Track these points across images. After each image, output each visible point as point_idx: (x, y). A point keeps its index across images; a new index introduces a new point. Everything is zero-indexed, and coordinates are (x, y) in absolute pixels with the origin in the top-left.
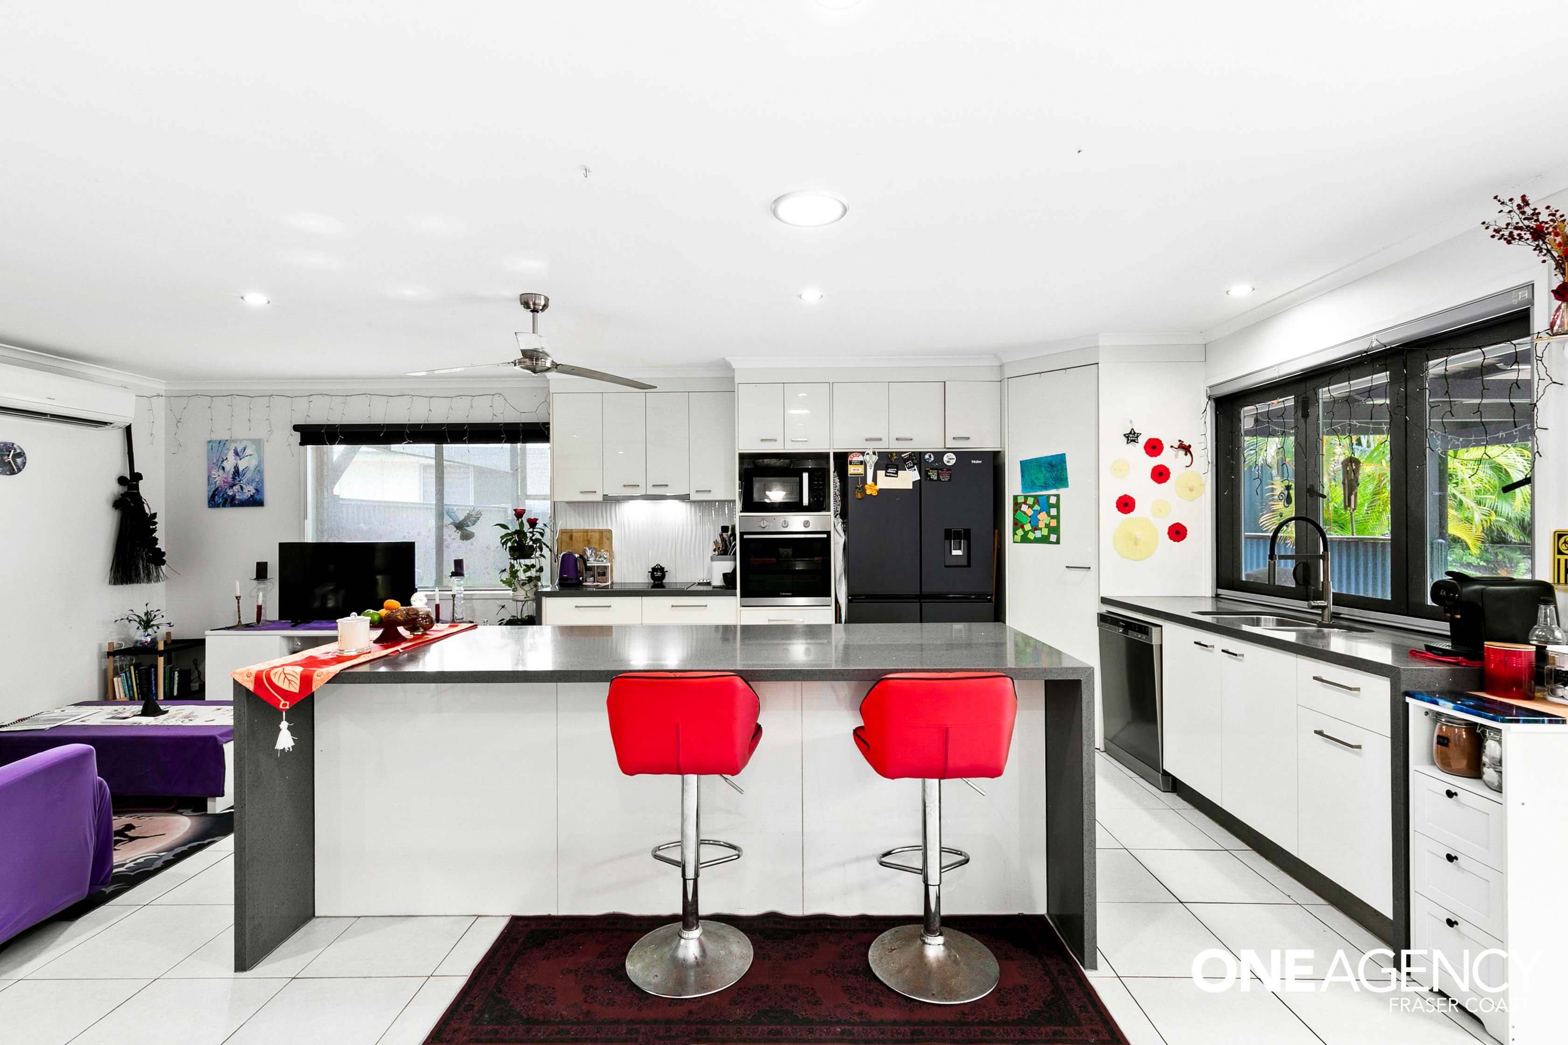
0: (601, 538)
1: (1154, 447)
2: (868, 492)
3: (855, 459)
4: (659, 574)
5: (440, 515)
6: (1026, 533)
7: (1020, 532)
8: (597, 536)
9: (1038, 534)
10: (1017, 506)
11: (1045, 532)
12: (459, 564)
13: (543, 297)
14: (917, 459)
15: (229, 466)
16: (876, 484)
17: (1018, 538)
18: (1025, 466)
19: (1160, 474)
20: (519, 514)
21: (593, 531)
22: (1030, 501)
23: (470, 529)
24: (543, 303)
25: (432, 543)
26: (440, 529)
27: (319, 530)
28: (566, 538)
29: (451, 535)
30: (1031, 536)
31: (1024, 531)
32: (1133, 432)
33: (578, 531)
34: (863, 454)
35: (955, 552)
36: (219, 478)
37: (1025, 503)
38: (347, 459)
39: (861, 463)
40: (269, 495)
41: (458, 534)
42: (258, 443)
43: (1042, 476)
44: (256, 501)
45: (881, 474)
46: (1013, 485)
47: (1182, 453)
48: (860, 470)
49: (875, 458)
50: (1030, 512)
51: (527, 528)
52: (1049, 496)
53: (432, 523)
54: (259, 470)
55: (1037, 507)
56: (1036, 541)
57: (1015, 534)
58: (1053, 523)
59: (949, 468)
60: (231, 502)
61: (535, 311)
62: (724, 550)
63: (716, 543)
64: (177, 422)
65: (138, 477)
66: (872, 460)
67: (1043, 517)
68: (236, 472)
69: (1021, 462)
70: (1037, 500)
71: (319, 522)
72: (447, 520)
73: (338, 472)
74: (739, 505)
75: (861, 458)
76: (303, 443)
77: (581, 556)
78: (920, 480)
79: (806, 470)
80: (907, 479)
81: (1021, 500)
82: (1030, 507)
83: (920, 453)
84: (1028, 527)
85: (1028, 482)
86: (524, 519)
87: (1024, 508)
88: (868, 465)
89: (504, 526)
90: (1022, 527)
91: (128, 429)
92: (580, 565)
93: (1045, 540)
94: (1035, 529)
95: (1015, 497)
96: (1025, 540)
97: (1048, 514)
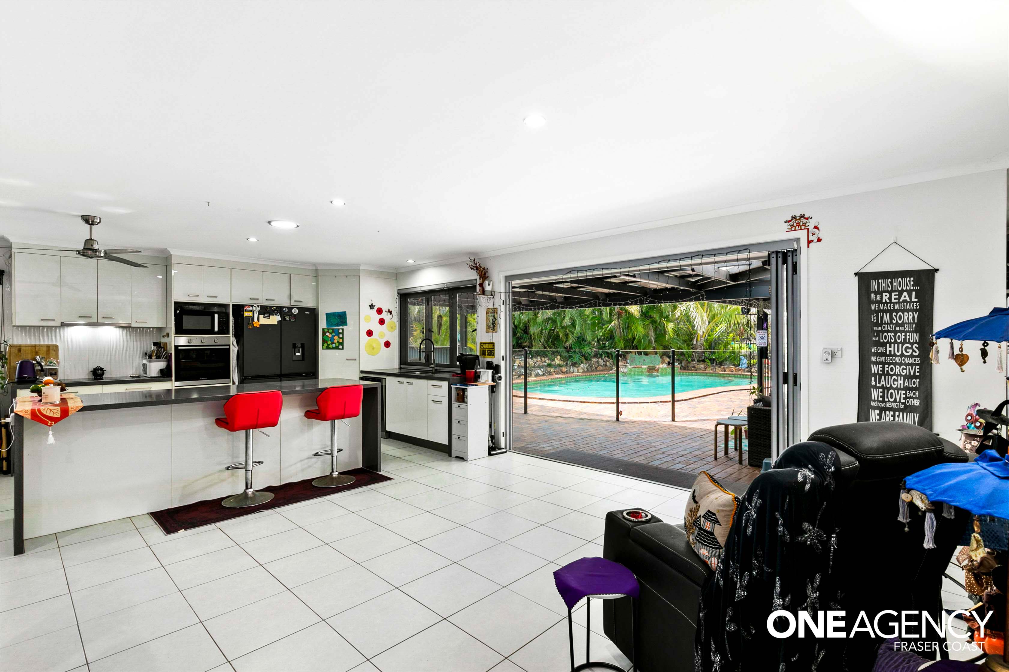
0: (48, 351)
1: (380, 311)
2: (255, 325)
3: (248, 309)
4: (100, 372)
6: (329, 345)
8: (45, 349)
9: (334, 345)
13: (98, 218)
14: (279, 310)
16: (259, 322)
17: (325, 347)
19: (382, 322)
21: (41, 345)
24: (98, 221)
31: (327, 344)
32: (372, 305)
33: (27, 346)
34: (252, 306)
35: (297, 354)
37: (328, 332)
39: (251, 311)
45: (261, 317)
47: (389, 314)
48: (251, 314)
49: (258, 309)
50: (330, 336)
52: (339, 329)
55: (334, 334)
56: (333, 348)
57: (323, 345)
58: (341, 341)
59: (295, 315)
61: (92, 224)
63: (147, 351)
66: (257, 309)
67: (336, 338)
70: (333, 330)
74: (173, 330)
75: (251, 308)
78: (281, 321)
79: (216, 313)
80: (275, 320)
82: (330, 333)
83: (281, 307)
84: (329, 342)
87: (328, 334)
88: (255, 312)
90: (327, 342)
93: (337, 348)
94: (333, 343)
95: (323, 329)
96: (328, 348)
97: (339, 337)
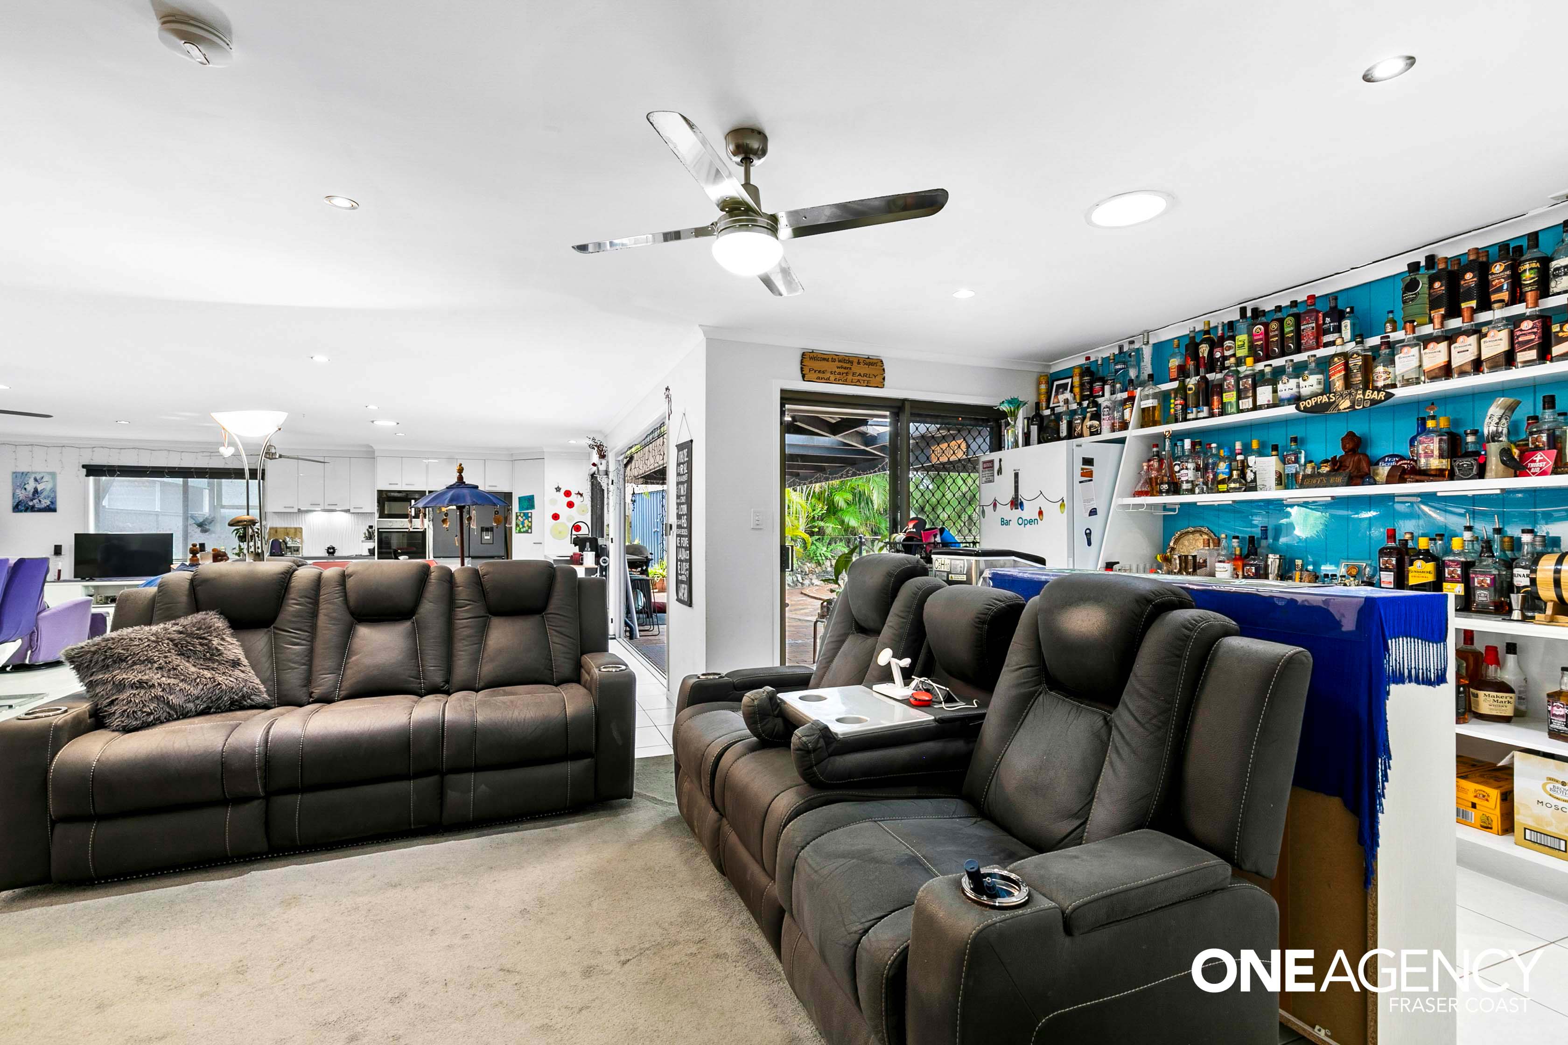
0: (296, 532)
1: (568, 494)
4: (332, 550)
5: (186, 518)
6: (520, 529)
7: (518, 528)
8: (293, 531)
9: (524, 529)
10: (517, 517)
11: (527, 528)
15: (30, 487)
17: (517, 531)
18: (520, 499)
19: (570, 505)
21: (291, 528)
22: (522, 515)
23: (207, 527)
25: (182, 534)
26: (187, 526)
27: (99, 527)
28: (273, 531)
29: (195, 530)
30: (522, 530)
32: (558, 487)
33: (281, 528)
35: (486, 537)
36: (23, 495)
37: (520, 516)
40: (60, 505)
41: (199, 530)
42: (53, 475)
43: (526, 504)
44: (50, 509)
46: (515, 507)
47: (579, 496)
50: (522, 520)
52: (528, 513)
53: (181, 523)
54: (54, 491)
55: (524, 518)
56: (524, 532)
57: (516, 529)
58: (530, 525)
60: (31, 509)
62: (370, 537)
63: (365, 534)
67: (526, 521)
68: (36, 492)
69: (519, 498)
70: (524, 514)
71: (98, 521)
72: (192, 522)
73: (106, 491)
74: (377, 515)
76: (88, 476)
77: (284, 541)
79: (413, 499)
81: (518, 514)
82: (522, 517)
84: (521, 526)
85: (521, 508)
87: (520, 518)
90: (519, 526)
92: (283, 546)
93: (527, 532)
94: (524, 527)
95: (516, 513)
96: (520, 532)
97: (528, 520)
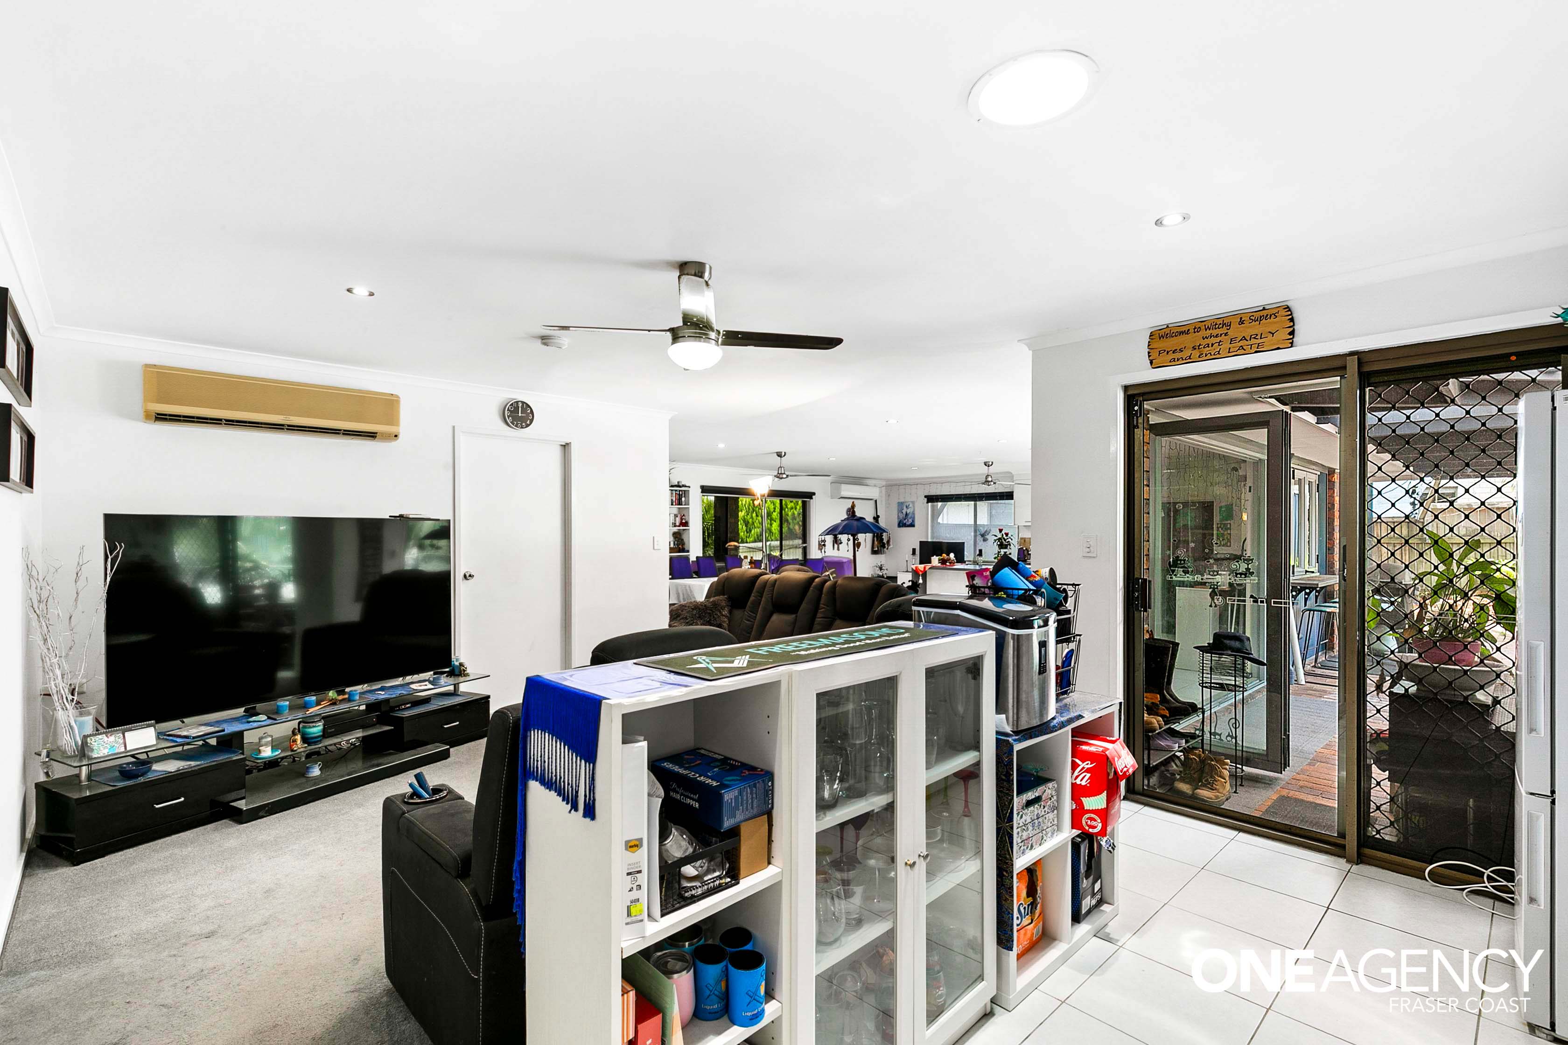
5: (975, 531)
10: (1218, 528)
12: (981, 551)
15: (904, 513)
18: (1220, 509)
20: (1001, 531)
22: (1222, 526)
23: (987, 537)
25: (972, 542)
26: (975, 536)
27: (932, 537)
28: (1023, 541)
29: (979, 538)
36: (902, 516)
38: (943, 508)
40: (916, 523)
41: (982, 539)
42: (913, 502)
43: (1225, 514)
44: (912, 525)
46: (1217, 518)
51: (1004, 536)
53: (973, 534)
54: (914, 514)
60: (905, 525)
64: (888, 496)
65: (878, 517)
68: (906, 514)
69: (1219, 507)
71: (933, 532)
72: (978, 533)
73: (940, 512)
76: (928, 502)
81: (1219, 525)
85: (1221, 517)
86: (1003, 532)
89: (996, 536)
91: (876, 501)
92: (1026, 552)
